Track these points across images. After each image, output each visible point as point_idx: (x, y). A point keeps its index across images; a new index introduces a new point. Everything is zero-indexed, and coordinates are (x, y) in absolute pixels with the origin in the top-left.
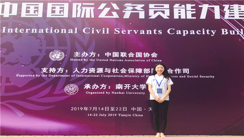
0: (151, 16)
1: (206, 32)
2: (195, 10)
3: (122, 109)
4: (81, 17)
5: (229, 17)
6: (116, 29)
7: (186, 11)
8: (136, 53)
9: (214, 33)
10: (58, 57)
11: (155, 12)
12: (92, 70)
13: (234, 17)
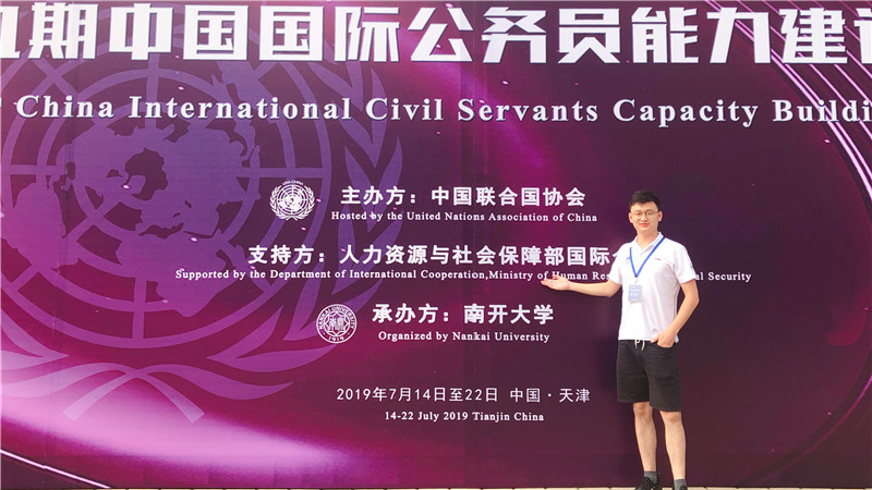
0: (564, 54)
1: (727, 113)
2: (694, 28)
3: (483, 396)
4: (362, 59)
5: (797, 55)
6: (464, 103)
7: (669, 32)
8: (523, 189)
9: (750, 116)
10: (295, 207)
11: (578, 38)
12: (395, 254)
13: (809, 54)
